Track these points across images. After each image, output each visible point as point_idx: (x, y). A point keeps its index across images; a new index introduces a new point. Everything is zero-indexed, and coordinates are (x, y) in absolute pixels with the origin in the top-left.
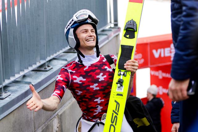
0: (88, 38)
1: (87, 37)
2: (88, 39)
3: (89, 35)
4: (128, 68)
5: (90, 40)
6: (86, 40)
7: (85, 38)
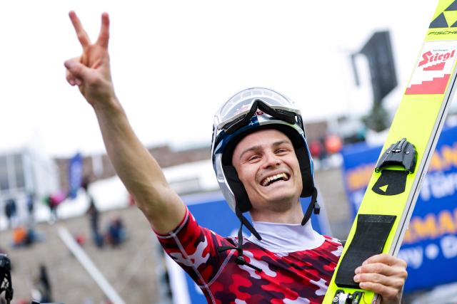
0: (265, 175)
1: (261, 171)
2: (265, 179)
3: (266, 165)
4: (364, 281)
5: (272, 179)
6: (262, 183)
7: (256, 175)
